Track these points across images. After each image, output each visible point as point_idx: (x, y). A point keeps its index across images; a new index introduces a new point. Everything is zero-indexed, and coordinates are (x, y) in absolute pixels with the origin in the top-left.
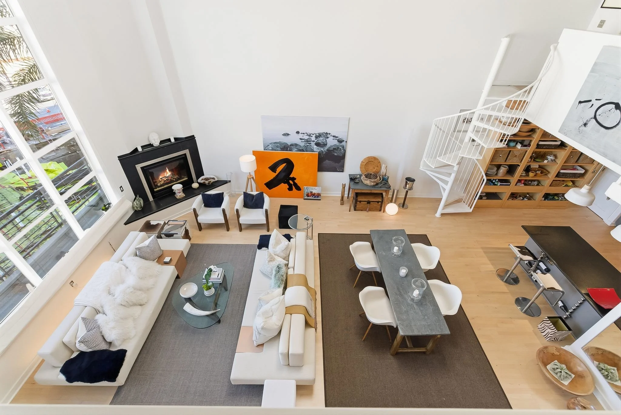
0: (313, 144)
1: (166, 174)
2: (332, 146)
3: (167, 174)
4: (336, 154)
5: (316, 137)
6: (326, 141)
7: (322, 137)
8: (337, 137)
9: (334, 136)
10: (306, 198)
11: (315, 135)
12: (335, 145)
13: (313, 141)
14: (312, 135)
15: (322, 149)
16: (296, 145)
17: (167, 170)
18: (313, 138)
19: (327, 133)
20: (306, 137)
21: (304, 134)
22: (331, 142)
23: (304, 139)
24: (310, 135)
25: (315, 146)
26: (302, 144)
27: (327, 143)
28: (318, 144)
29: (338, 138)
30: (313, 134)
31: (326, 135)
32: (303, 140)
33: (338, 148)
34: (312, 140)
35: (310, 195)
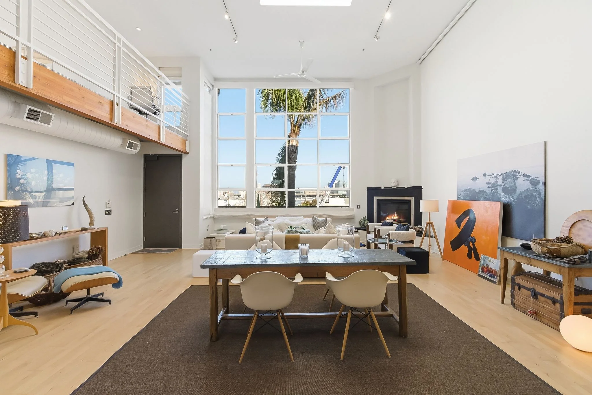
0: (500, 189)
2: (522, 192)
4: (529, 207)
5: (504, 179)
6: (515, 184)
7: (510, 178)
8: (529, 176)
9: (525, 176)
10: (481, 273)
11: (502, 176)
12: (527, 190)
13: (500, 185)
14: (498, 177)
15: (511, 197)
16: (483, 192)
18: (500, 181)
19: (515, 172)
20: (493, 180)
21: (490, 175)
22: (522, 185)
23: (491, 183)
24: (496, 177)
25: (502, 194)
26: (489, 191)
27: (516, 188)
28: (505, 190)
29: (531, 178)
30: (500, 176)
31: (514, 174)
32: (490, 185)
33: (532, 195)
34: (499, 183)
35: (485, 269)
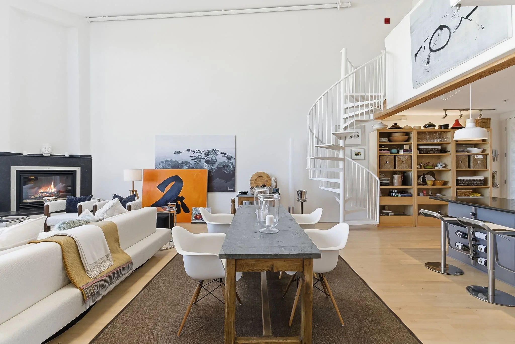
0: (203, 161)
1: (49, 189)
2: (221, 163)
3: (51, 190)
4: (226, 172)
5: (206, 154)
6: (215, 158)
7: (212, 154)
8: (226, 154)
9: (222, 153)
10: (194, 221)
11: (204, 152)
12: (224, 162)
13: (203, 159)
14: (201, 153)
15: (212, 167)
16: (187, 163)
17: (52, 186)
18: (203, 156)
19: (216, 150)
20: (196, 155)
21: (194, 151)
22: (221, 159)
23: (194, 157)
24: (200, 153)
25: (205, 164)
26: (193, 162)
27: (216, 160)
28: (207, 162)
29: (227, 155)
30: (203, 152)
31: (215, 152)
32: (194, 158)
33: (228, 165)
34: (202, 157)
35: (198, 217)
